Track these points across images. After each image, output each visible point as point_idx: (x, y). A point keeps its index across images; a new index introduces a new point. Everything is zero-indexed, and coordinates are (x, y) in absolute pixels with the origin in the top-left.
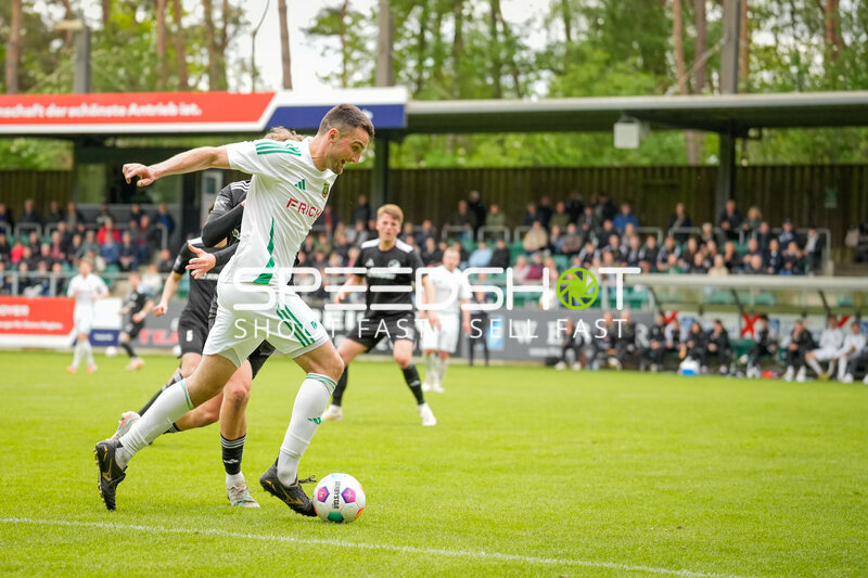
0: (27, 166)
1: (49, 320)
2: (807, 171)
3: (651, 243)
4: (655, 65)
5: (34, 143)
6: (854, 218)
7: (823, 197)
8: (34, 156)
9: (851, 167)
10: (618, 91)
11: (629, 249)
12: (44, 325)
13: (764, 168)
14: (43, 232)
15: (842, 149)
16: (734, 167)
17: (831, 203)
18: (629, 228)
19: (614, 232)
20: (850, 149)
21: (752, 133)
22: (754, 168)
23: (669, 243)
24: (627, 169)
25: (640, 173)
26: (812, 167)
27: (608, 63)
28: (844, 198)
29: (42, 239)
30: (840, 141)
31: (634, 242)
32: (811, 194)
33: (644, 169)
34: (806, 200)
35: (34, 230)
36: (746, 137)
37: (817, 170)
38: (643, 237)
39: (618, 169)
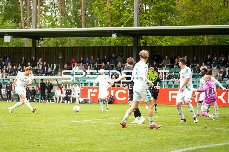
2: (54, 48)
3: (15, 67)
4: (17, 20)
6: (66, 61)
7: (58, 55)
9: (65, 47)
10: (6, 27)
11: (9, 69)
13: (44, 47)
15: (64, 43)
16: (36, 48)
17: (60, 57)
18: (9, 64)
19: (5, 65)
20: (65, 43)
21: (41, 39)
22: (41, 47)
23: (20, 67)
24: (9, 48)
25: (12, 49)
26: (56, 47)
27: (4, 20)
28: (64, 55)
30: (63, 41)
31: (10, 67)
32: (55, 54)
33: (13, 48)
34: (54, 56)
36: (39, 40)
37: (57, 48)
38: (13, 66)
39: (6, 48)
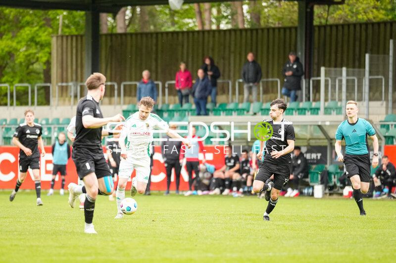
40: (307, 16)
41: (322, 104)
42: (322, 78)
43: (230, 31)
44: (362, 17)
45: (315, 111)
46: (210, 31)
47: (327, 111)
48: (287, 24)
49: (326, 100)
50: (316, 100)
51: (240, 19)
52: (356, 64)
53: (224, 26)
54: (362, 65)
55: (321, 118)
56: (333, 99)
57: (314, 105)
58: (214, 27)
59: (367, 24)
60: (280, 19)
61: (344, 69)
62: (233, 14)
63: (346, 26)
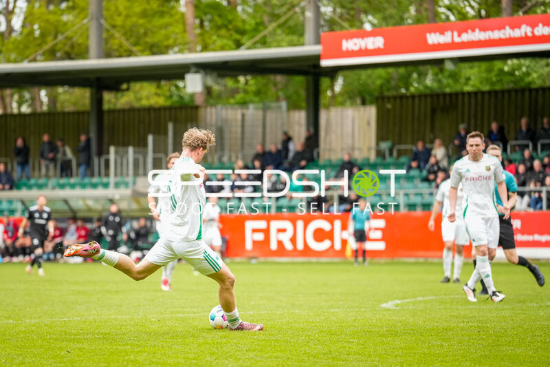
0: (522, 84)
1: (541, 233)
5: (526, 62)
8: (528, 74)
12: (537, 237)
14: (535, 148)
29: (534, 154)
35: (527, 146)
40: (98, 102)
41: (112, 179)
42: (112, 156)
43: (30, 115)
44: (145, 103)
45: (106, 185)
46: (12, 115)
47: (117, 185)
48: (80, 108)
49: (116, 175)
50: (107, 175)
51: (38, 104)
52: (141, 144)
53: (25, 109)
54: (145, 145)
55: (111, 192)
56: (122, 174)
57: (105, 180)
58: (15, 111)
59: (150, 109)
60: (75, 104)
61: (131, 150)
62: (33, 99)
63: (131, 111)
